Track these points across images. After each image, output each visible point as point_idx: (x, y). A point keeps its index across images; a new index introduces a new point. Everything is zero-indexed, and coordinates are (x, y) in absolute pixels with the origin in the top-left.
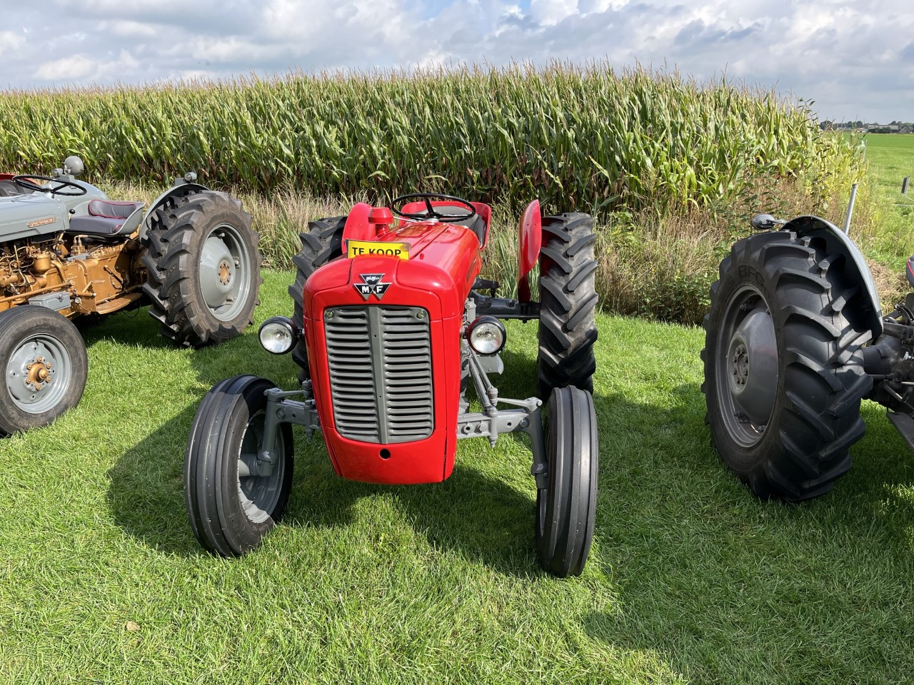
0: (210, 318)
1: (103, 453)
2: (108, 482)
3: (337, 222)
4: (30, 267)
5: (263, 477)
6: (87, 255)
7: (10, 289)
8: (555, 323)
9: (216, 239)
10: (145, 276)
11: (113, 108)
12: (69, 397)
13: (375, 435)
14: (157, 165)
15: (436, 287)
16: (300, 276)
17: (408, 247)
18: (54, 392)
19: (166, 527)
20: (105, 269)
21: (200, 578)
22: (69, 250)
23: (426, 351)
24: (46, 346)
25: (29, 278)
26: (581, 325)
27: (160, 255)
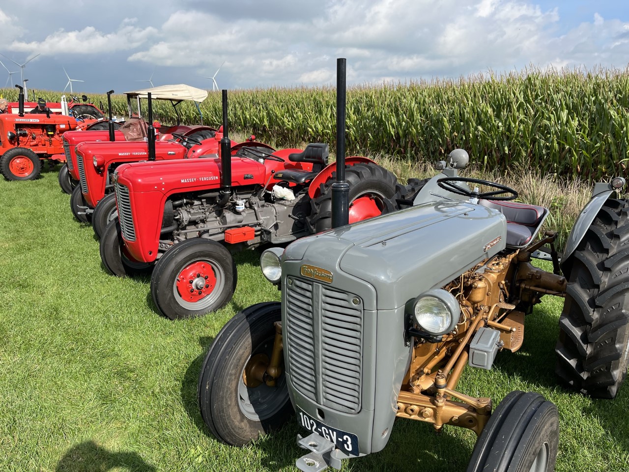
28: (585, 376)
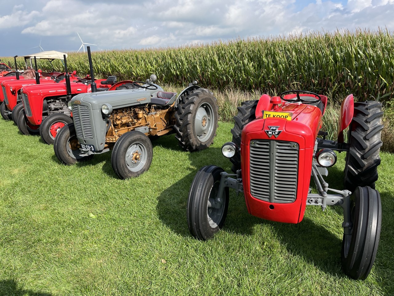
0: (197, 140)
1: (156, 190)
2: (157, 202)
3: (254, 103)
4: (136, 116)
5: (216, 209)
6: (155, 113)
7: (129, 124)
8: (357, 154)
9: (202, 108)
10: (175, 122)
11: (166, 56)
12: (145, 167)
13: (268, 198)
15: (303, 133)
16: (236, 125)
17: (291, 115)
18: (141, 164)
19: (177, 223)
20: (161, 118)
21: (189, 247)
22: (149, 110)
23: (296, 163)
24: (140, 147)
25: (135, 121)
26: (372, 156)
27: (181, 114)
28: (184, 143)
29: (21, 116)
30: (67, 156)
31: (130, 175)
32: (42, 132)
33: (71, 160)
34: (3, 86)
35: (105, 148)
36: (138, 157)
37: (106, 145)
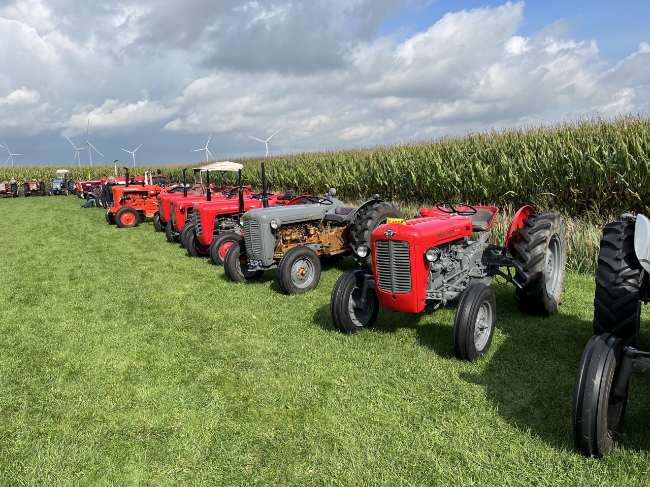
4: (307, 233)
6: (331, 230)
7: (299, 240)
12: (312, 284)
13: (391, 289)
14: (389, 190)
15: (415, 236)
18: (307, 281)
20: (337, 236)
22: (324, 227)
23: (408, 258)
24: (307, 262)
25: (306, 237)
26: (534, 269)
27: (357, 230)
29: (191, 236)
30: (236, 273)
31: (295, 290)
32: (211, 252)
33: (240, 278)
34: (172, 203)
35: (273, 264)
36: (304, 272)
37: (274, 261)
